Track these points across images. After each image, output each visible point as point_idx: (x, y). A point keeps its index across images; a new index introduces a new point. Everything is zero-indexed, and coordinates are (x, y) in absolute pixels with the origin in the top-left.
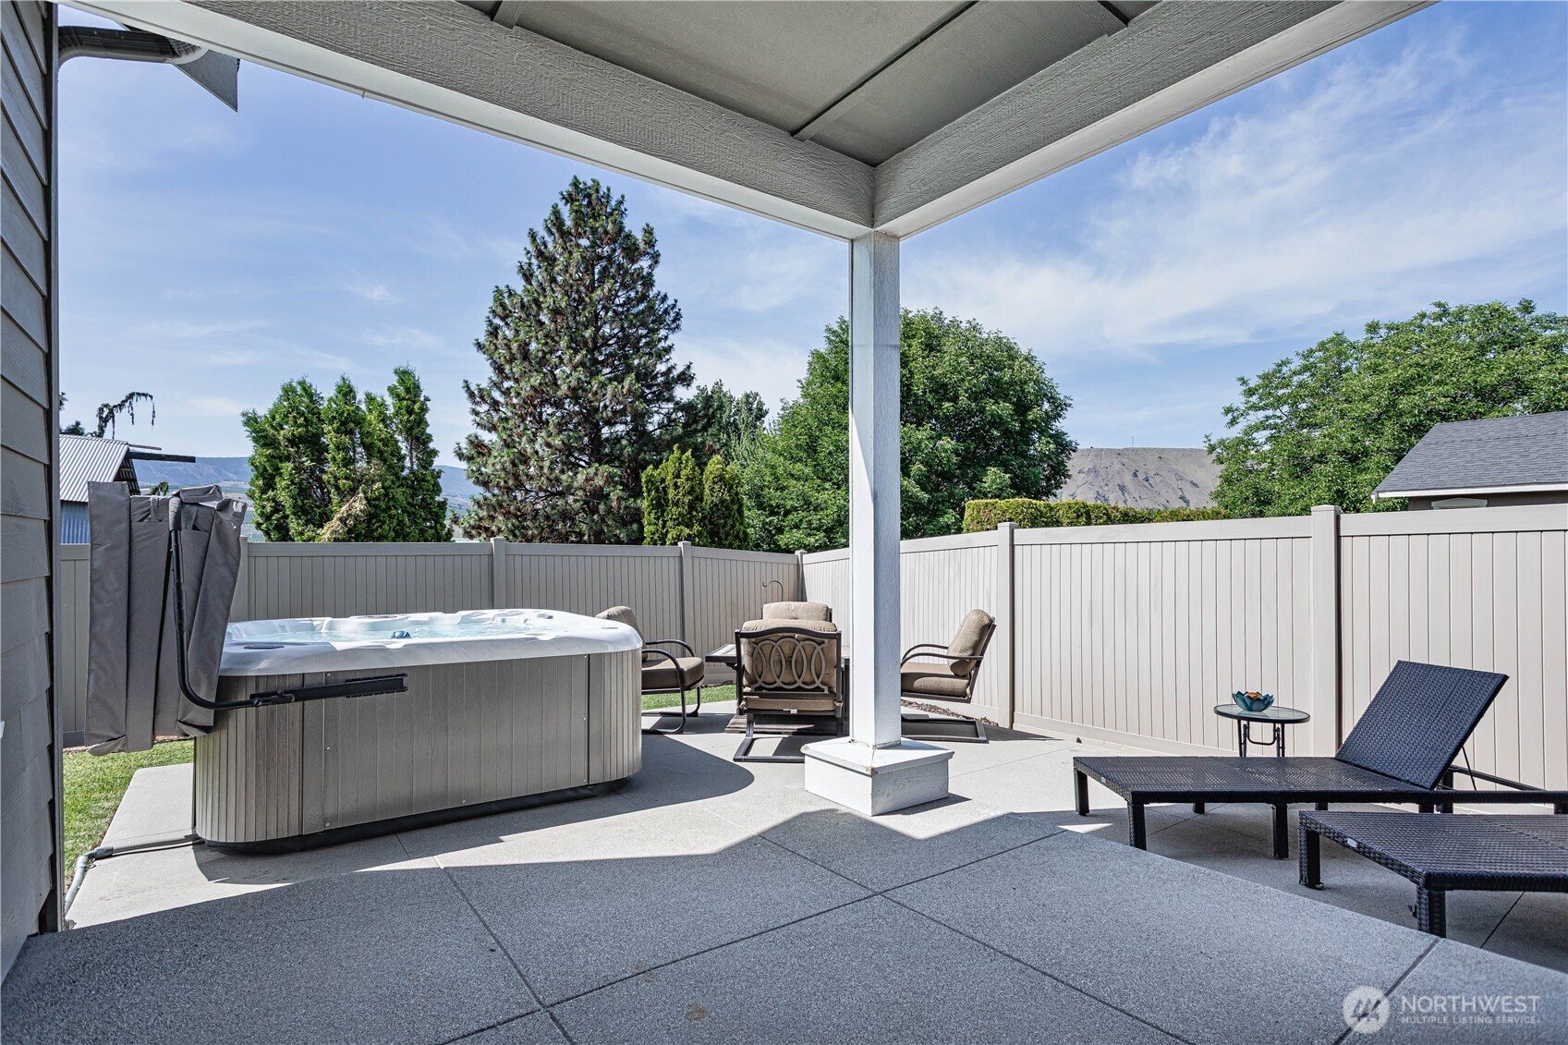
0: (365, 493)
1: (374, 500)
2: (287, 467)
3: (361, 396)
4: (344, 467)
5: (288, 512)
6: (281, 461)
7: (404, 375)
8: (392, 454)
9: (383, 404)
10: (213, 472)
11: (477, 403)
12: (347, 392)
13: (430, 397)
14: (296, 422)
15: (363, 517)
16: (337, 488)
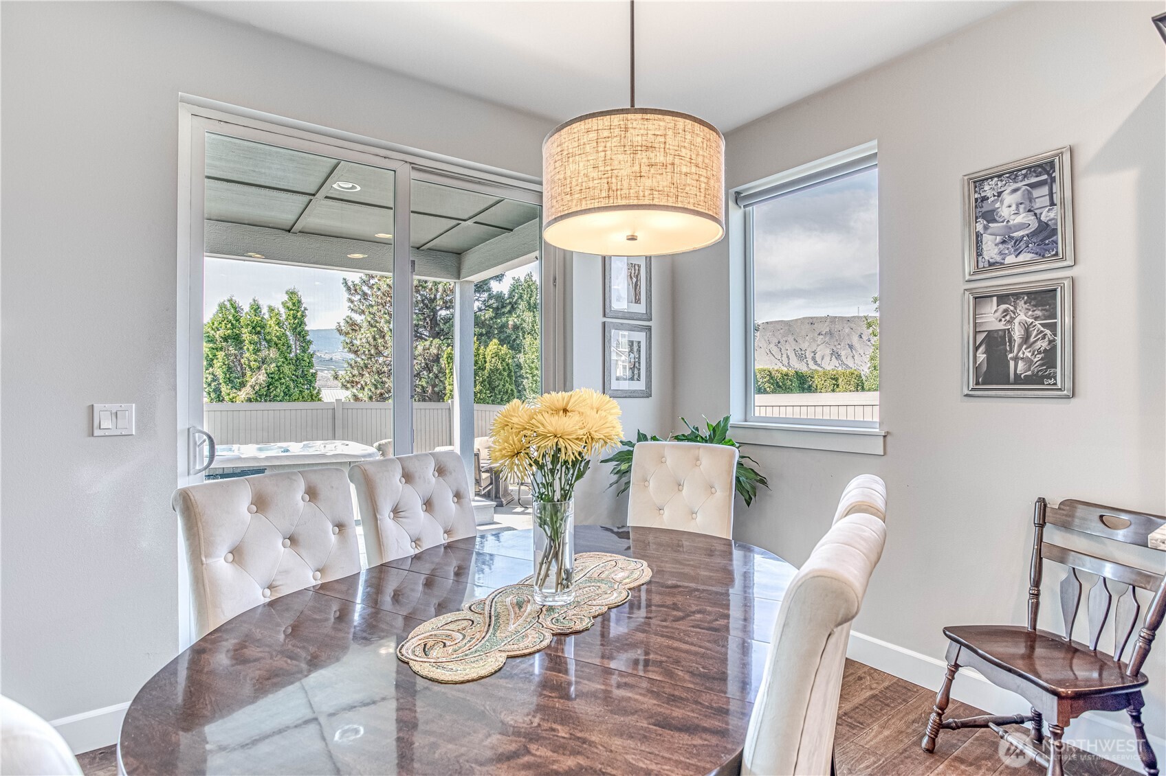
0: (266, 370)
1: (271, 374)
2: (221, 355)
3: (265, 310)
4: (254, 354)
5: (221, 381)
6: (217, 351)
7: (292, 293)
8: (283, 345)
9: (279, 314)
11: (352, 295)
12: (256, 309)
13: (308, 308)
14: (226, 327)
15: (264, 384)
16: (250, 367)
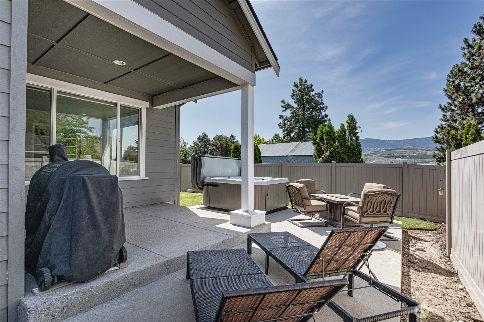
0: (329, 150)
10: (402, 144)
11: (445, 112)
